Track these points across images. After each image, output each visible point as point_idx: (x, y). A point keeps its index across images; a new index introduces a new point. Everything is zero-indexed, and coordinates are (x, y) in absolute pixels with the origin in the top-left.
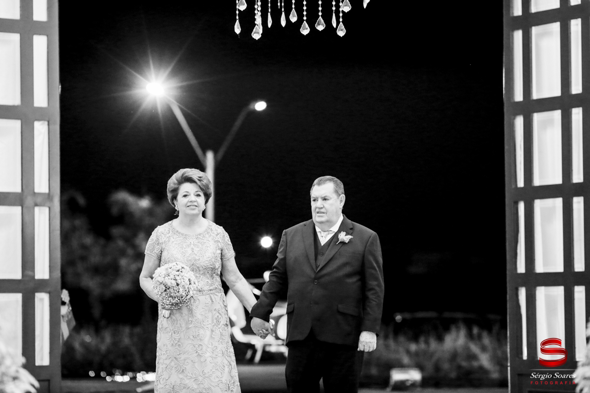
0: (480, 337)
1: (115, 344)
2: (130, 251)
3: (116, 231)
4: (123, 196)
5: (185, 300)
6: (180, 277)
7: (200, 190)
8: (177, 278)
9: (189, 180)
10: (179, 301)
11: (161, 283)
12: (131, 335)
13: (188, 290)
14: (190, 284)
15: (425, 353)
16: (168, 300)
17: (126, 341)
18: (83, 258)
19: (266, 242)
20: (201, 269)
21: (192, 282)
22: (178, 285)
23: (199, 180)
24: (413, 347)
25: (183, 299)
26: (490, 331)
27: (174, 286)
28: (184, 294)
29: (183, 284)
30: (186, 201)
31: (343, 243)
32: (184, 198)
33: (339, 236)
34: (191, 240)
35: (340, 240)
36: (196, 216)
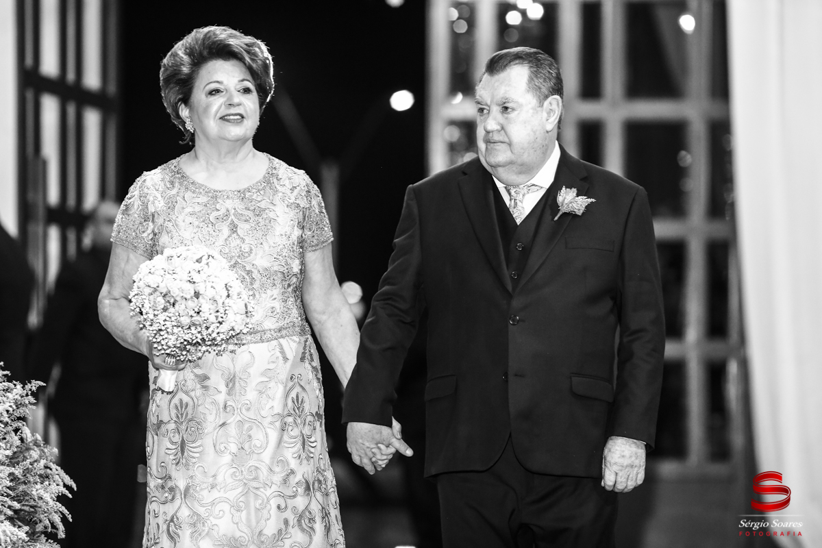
5: (214, 335)
6: (203, 276)
7: (249, 77)
8: (196, 277)
9: (224, 52)
10: (199, 336)
11: (155, 290)
13: (222, 310)
14: (228, 296)
16: (173, 334)
20: (255, 275)
21: (233, 292)
22: (197, 295)
23: (248, 52)
25: (210, 330)
27: (188, 297)
28: (212, 318)
29: (210, 293)
30: (217, 102)
31: (570, 216)
32: (212, 98)
33: (560, 199)
34: (229, 204)
35: (564, 209)
36: (241, 141)
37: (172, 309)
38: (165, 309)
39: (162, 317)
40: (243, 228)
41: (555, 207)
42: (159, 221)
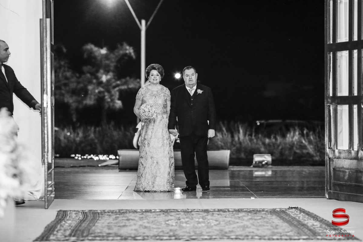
0: (308, 135)
1: (85, 137)
2: (94, 81)
3: (86, 68)
4: (90, 47)
6: (151, 109)
7: (159, 73)
12: (95, 132)
15: (274, 144)
17: (92, 136)
18: (66, 85)
19: (178, 76)
23: (158, 69)
24: (267, 141)
26: (314, 131)
27: (148, 111)
28: (151, 116)
29: (151, 112)
30: (153, 77)
31: (199, 94)
32: (152, 76)
33: (198, 91)
34: (155, 93)
35: (198, 93)
36: (157, 83)
37: (145, 113)
38: (144, 113)
39: (143, 114)
40: (157, 97)
41: (197, 93)
42: (144, 95)
